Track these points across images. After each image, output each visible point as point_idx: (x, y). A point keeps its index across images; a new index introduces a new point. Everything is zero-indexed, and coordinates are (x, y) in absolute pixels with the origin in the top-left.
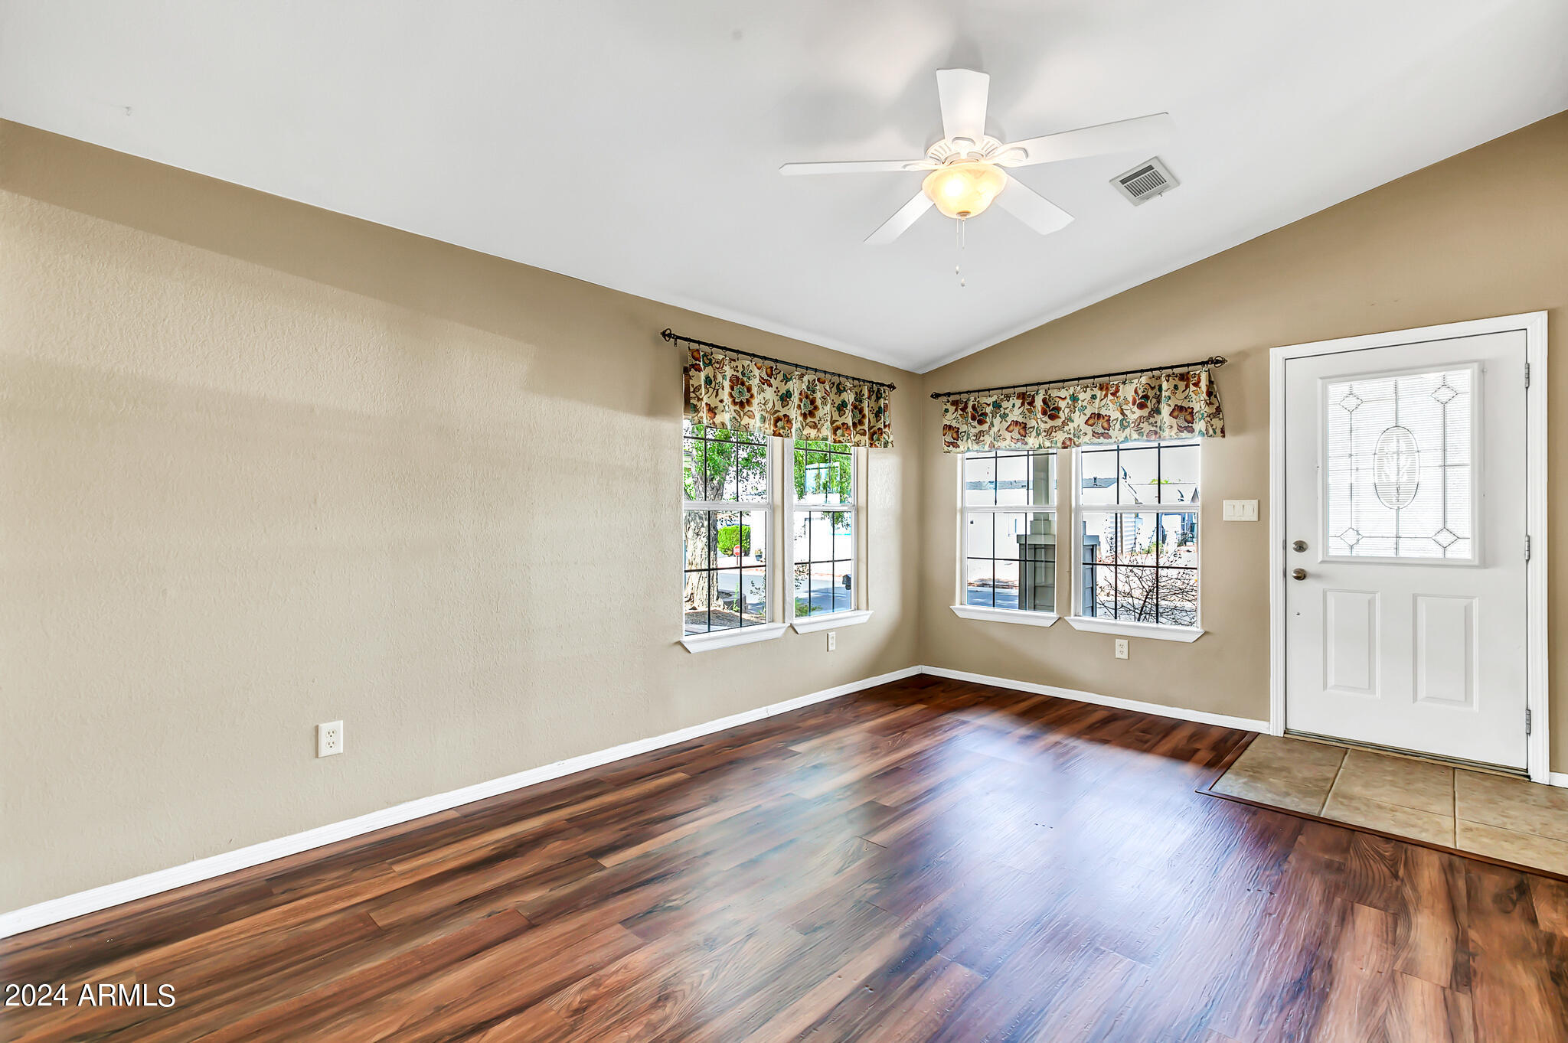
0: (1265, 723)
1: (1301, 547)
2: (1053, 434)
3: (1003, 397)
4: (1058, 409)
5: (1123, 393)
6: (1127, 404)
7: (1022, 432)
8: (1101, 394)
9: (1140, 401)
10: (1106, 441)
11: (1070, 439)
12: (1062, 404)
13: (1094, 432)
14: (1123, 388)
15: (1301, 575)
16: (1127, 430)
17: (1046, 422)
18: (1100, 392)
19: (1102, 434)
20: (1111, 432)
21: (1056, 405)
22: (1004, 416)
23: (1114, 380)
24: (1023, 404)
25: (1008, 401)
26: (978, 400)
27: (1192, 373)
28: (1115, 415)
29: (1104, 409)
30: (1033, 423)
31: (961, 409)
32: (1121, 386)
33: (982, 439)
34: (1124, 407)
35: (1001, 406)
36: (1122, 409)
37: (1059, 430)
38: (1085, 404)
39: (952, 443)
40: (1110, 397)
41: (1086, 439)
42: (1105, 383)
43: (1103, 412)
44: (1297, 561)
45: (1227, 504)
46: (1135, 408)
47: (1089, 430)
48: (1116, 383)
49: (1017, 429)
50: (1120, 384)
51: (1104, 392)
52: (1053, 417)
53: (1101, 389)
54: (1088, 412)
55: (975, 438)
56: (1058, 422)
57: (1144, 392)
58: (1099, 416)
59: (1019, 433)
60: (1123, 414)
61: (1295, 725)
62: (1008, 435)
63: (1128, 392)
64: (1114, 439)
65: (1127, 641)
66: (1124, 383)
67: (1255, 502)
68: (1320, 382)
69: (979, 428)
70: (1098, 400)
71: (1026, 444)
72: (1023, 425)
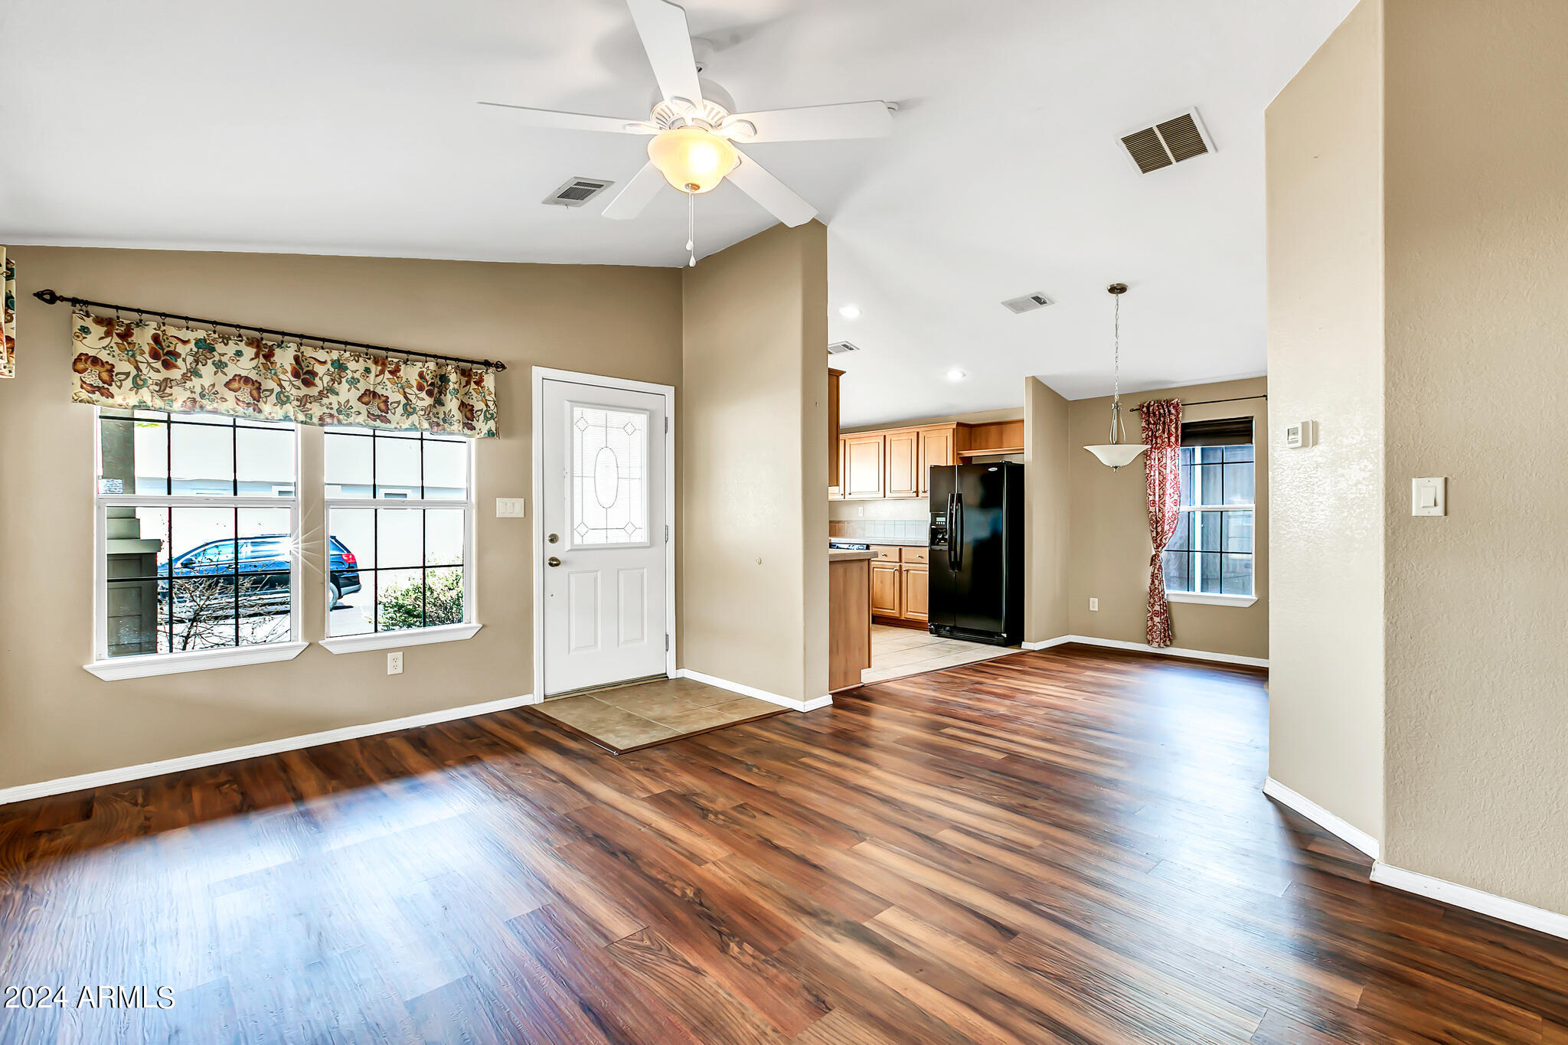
0: (529, 696)
1: (553, 539)
2: (308, 406)
3: (216, 336)
4: (314, 374)
5: (405, 374)
6: (410, 388)
7: (255, 393)
8: (376, 369)
9: (430, 388)
10: (383, 425)
11: (332, 416)
12: (320, 370)
13: (369, 412)
14: (405, 368)
15: (554, 563)
16: (414, 418)
17: (299, 388)
18: (374, 366)
19: (379, 417)
20: (389, 416)
21: (310, 368)
22: (220, 366)
23: (393, 358)
24: (257, 355)
25: (226, 344)
26: (163, 328)
27: (474, 371)
28: (395, 396)
29: (380, 387)
30: (271, 384)
31: (117, 334)
32: (403, 367)
33: (168, 390)
34: (407, 390)
35: (214, 350)
36: (405, 393)
37: (315, 401)
38: (357, 375)
39: (99, 389)
40: (387, 375)
41: (361, 419)
42: (381, 356)
43: (379, 390)
44: (553, 551)
45: (500, 503)
46: (423, 395)
47: (363, 408)
48: (396, 360)
49: (247, 389)
50: (401, 363)
51: (379, 368)
52: (308, 383)
53: (376, 363)
54: (362, 386)
55: (157, 388)
56: (314, 391)
57: (432, 379)
58: (375, 394)
59: (252, 395)
60: (406, 398)
61: (550, 691)
62: (230, 396)
63: (411, 373)
64: (393, 425)
65: (401, 653)
66: (405, 363)
67: (522, 500)
68: (568, 404)
69: (165, 373)
70: (372, 375)
71: (260, 411)
72: (257, 385)
